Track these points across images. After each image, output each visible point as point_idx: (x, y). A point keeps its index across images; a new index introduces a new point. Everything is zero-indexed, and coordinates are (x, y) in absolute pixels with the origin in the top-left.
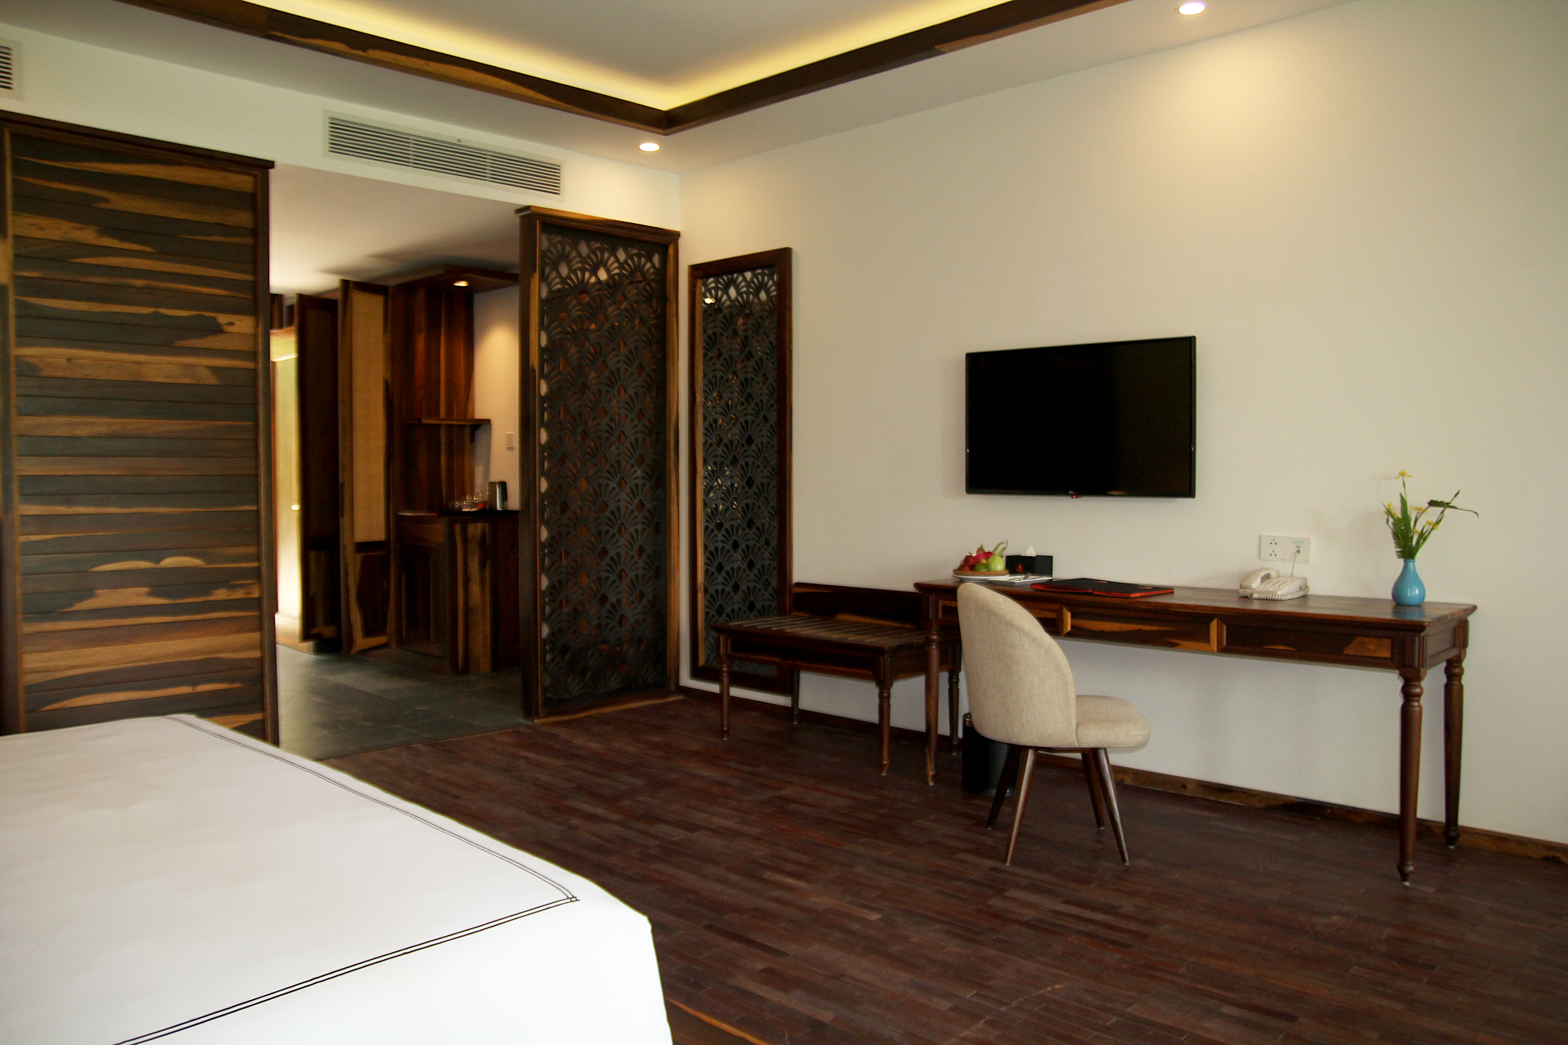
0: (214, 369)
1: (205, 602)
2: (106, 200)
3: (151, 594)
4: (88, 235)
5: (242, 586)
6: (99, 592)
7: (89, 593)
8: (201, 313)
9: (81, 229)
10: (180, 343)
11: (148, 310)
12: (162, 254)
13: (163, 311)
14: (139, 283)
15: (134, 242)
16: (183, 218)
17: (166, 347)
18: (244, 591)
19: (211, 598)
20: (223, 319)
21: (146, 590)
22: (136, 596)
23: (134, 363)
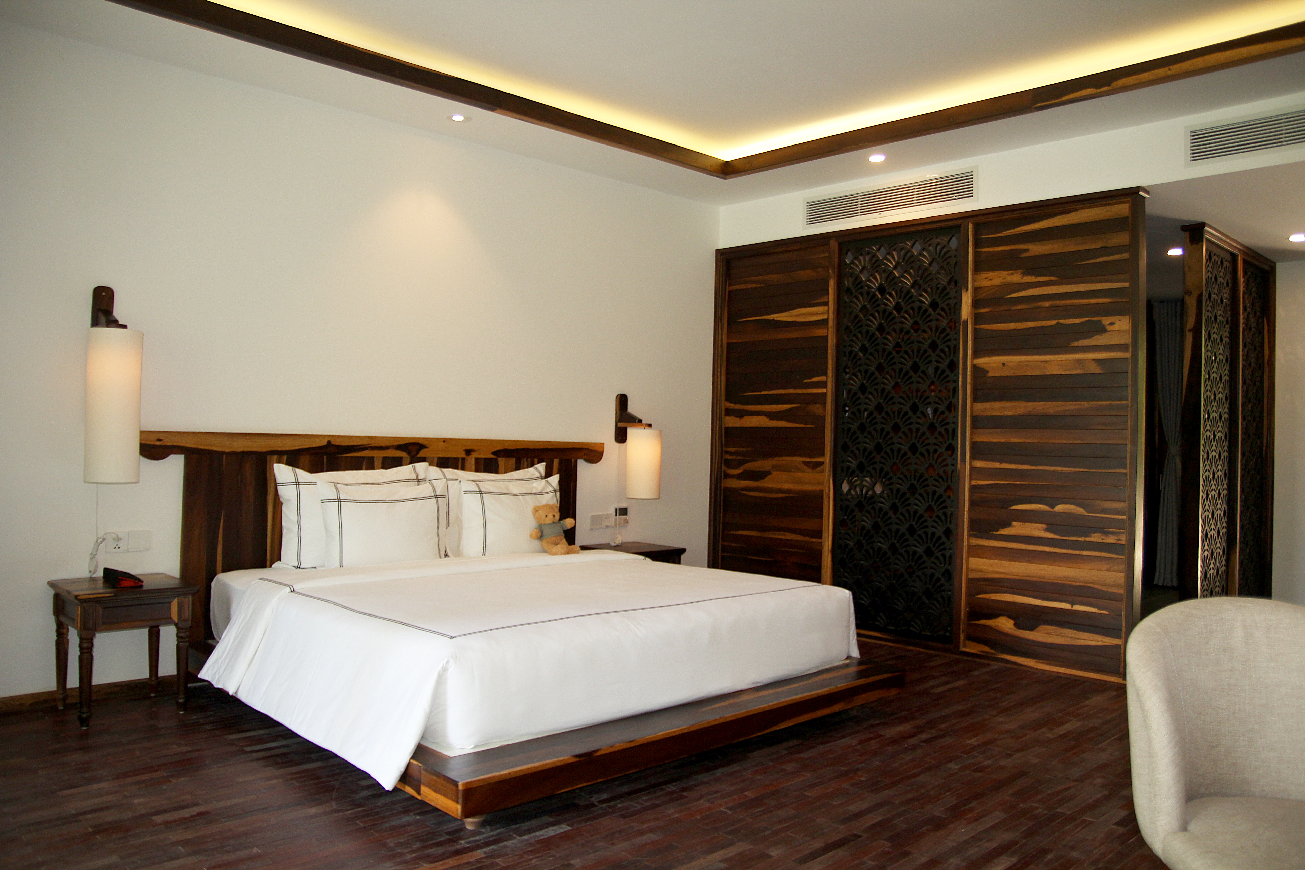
0: (1098, 361)
1: (1085, 541)
2: (1027, 251)
3: (1047, 530)
4: (1016, 277)
5: (1113, 533)
6: (1014, 523)
7: (1007, 524)
8: (1091, 319)
9: (1012, 274)
10: (1076, 344)
11: (1053, 323)
12: (1064, 279)
13: (1062, 321)
14: (1047, 304)
15: (1045, 275)
16: (1078, 249)
17: (1065, 348)
18: (1116, 538)
19: (1088, 539)
20: (1106, 321)
21: (1044, 526)
22: (1037, 530)
23: (1042, 362)
